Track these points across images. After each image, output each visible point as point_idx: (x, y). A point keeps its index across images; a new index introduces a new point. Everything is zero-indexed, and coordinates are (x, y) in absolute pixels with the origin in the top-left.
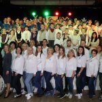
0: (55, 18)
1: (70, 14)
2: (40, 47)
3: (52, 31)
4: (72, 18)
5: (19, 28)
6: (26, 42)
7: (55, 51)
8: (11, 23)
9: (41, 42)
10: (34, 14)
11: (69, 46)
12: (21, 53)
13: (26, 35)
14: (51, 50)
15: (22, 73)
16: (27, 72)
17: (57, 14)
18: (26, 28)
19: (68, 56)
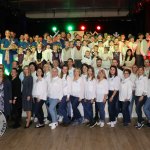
0: (81, 33)
1: (99, 28)
2: (65, 68)
3: (79, 48)
4: (102, 32)
5: (39, 46)
7: (82, 72)
8: (28, 40)
9: (66, 63)
10: (54, 29)
11: (99, 66)
12: (42, 76)
13: (47, 55)
14: (78, 71)
15: (45, 99)
16: (51, 97)
17: (83, 28)
18: (48, 46)
19: (98, 78)
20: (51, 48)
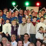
0: (36, 9)
3: (34, 24)
6: (7, 35)
9: (22, 36)
10: (14, 4)
13: (7, 28)
17: (38, 4)
20: (10, 23)
